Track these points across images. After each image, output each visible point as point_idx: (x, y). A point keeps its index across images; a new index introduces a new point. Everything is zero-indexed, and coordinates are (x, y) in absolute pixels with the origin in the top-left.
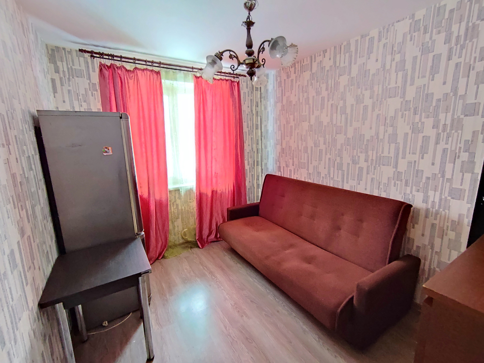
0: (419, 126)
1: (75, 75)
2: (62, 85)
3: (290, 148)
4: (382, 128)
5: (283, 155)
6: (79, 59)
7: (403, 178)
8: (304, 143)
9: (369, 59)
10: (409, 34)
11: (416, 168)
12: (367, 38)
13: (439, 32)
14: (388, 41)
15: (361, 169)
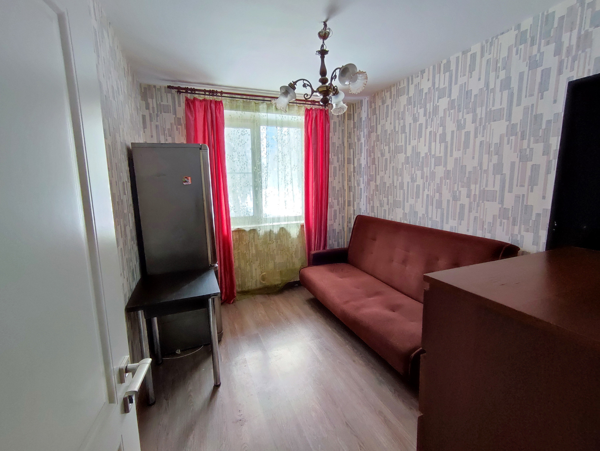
0: (528, 153)
1: (162, 111)
2: (151, 121)
3: (385, 185)
4: (485, 157)
5: (377, 192)
6: (167, 95)
7: (510, 216)
8: (400, 178)
9: (470, 78)
10: (515, 46)
11: (525, 203)
12: (469, 54)
13: (548, 43)
14: (491, 56)
15: (462, 207)
